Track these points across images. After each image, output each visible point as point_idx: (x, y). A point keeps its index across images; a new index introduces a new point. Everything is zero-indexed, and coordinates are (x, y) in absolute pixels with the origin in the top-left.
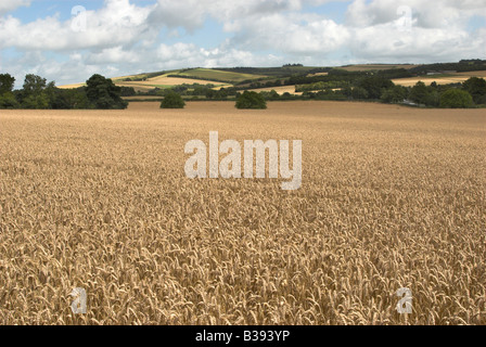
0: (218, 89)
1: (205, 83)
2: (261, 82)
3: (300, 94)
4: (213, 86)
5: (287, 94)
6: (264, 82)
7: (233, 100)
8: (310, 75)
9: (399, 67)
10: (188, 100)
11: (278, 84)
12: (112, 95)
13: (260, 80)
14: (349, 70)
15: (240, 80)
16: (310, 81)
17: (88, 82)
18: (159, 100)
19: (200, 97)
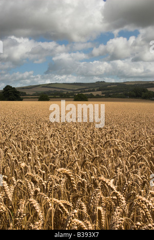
0: (65, 93)
1: (59, 90)
2: (86, 90)
3: (104, 95)
4: (63, 92)
5: (98, 95)
6: (87, 90)
7: (72, 98)
8: (109, 87)
9: (150, 83)
10: (51, 98)
11: (93, 91)
12: (15, 95)
13: (85, 88)
14: (127, 84)
15: (76, 89)
16: (108, 89)
17: (4, 89)
18: (37, 98)
19: (57, 96)
